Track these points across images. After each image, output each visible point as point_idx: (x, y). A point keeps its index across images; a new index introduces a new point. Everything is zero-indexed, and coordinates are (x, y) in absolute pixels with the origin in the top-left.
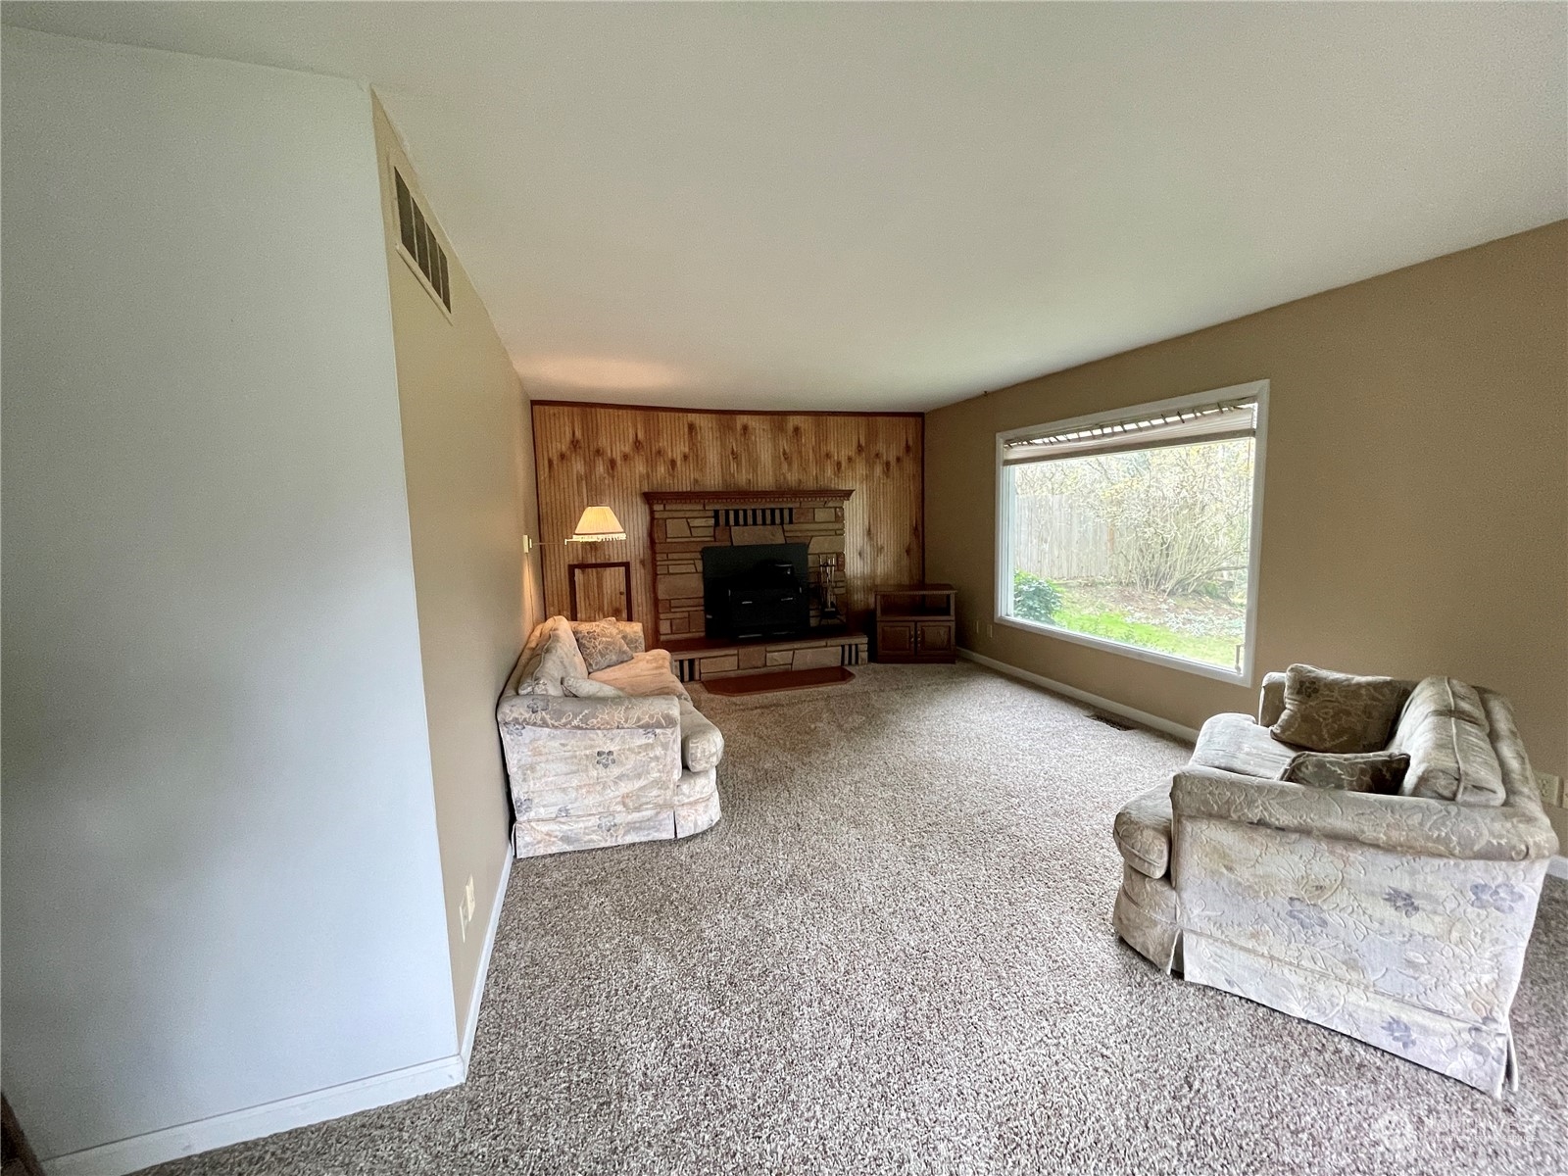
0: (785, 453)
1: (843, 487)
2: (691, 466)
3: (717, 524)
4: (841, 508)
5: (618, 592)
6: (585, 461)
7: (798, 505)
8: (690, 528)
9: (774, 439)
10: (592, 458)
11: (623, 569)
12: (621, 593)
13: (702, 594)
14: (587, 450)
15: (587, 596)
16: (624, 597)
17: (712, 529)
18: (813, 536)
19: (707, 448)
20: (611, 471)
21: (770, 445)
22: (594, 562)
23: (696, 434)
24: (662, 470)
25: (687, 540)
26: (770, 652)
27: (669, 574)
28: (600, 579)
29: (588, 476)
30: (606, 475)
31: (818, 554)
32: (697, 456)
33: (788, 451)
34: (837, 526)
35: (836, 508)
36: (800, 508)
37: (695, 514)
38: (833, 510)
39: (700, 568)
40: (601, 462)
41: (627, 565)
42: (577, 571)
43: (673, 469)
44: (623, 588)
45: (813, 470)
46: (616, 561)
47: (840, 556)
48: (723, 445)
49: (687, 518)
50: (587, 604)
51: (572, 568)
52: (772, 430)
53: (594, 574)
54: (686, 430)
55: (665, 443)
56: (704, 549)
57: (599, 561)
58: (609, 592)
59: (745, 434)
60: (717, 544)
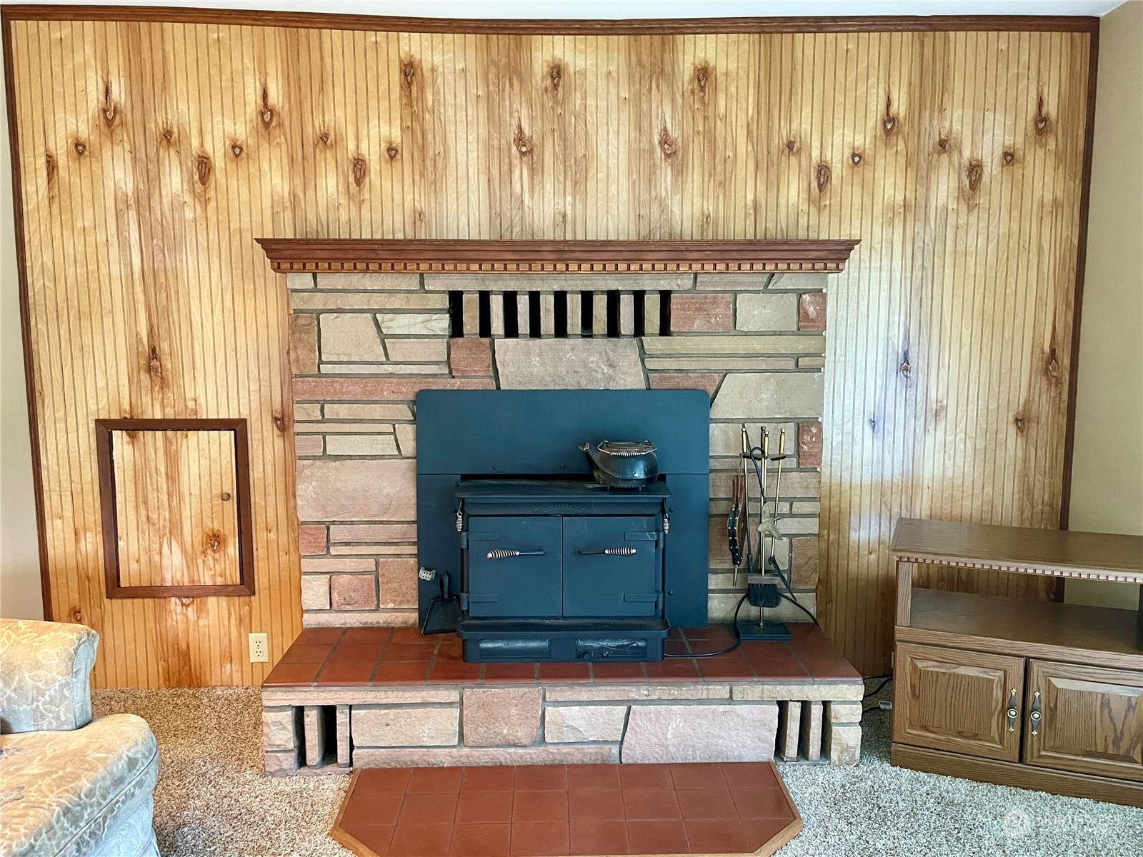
0: (665, 140)
1: (829, 231)
2: (407, 173)
3: (457, 329)
4: (819, 293)
5: (217, 491)
6: (135, 159)
7: (687, 283)
8: (383, 338)
9: (637, 102)
10: (152, 151)
11: (228, 436)
12: (225, 497)
13: (411, 515)
14: (140, 131)
15: (142, 499)
16: (232, 506)
17: (441, 345)
18: (727, 372)
19: (450, 128)
20: (198, 186)
21: (624, 117)
22: (158, 416)
23: (422, 88)
24: (330, 184)
25: (373, 369)
26: (557, 703)
27: (325, 456)
28: (172, 459)
29: (143, 202)
30: (188, 198)
31: (743, 422)
32: (423, 149)
33: (674, 133)
34: (803, 344)
35: (800, 293)
36: (693, 290)
37: (398, 302)
38: (793, 298)
39: (409, 446)
40: (175, 163)
41: (238, 427)
42: (117, 435)
43: (359, 182)
44: (230, 486)
45: (746, 189)
46: (213, 416)
47: (807, 427)
48: (494, 120)
49: (374, 312)
50: (144, 518)
51: (105, 429)
52: (630, 76)
53: (160, 443)
54: (396, 77)
55: (340, 113)
56: (420, 394)
57: (170, 414)
58: (195, 490)
59: (555, 86)
60: (457, 384)
